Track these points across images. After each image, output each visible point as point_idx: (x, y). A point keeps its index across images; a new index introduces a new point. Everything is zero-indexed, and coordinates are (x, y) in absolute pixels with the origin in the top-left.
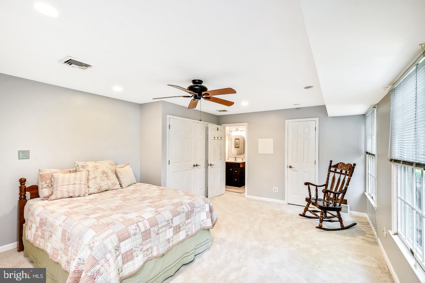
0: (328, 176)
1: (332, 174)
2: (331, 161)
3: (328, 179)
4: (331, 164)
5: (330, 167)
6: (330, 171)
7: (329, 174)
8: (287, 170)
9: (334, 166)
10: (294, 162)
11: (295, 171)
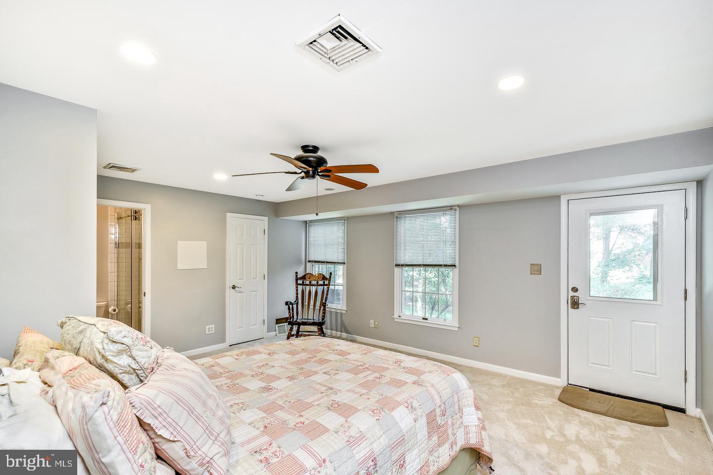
0: (297, 290)
1: (300, 288)
2: (297, 273)
3: (297, 294)
4: (297, 276)
5: (297, 280)
6: (297, 284)
7: (297, 287)
8: (229, 292)
9: (300, 278)
10: (238, 278)
11: (241, 292)
